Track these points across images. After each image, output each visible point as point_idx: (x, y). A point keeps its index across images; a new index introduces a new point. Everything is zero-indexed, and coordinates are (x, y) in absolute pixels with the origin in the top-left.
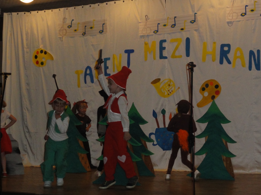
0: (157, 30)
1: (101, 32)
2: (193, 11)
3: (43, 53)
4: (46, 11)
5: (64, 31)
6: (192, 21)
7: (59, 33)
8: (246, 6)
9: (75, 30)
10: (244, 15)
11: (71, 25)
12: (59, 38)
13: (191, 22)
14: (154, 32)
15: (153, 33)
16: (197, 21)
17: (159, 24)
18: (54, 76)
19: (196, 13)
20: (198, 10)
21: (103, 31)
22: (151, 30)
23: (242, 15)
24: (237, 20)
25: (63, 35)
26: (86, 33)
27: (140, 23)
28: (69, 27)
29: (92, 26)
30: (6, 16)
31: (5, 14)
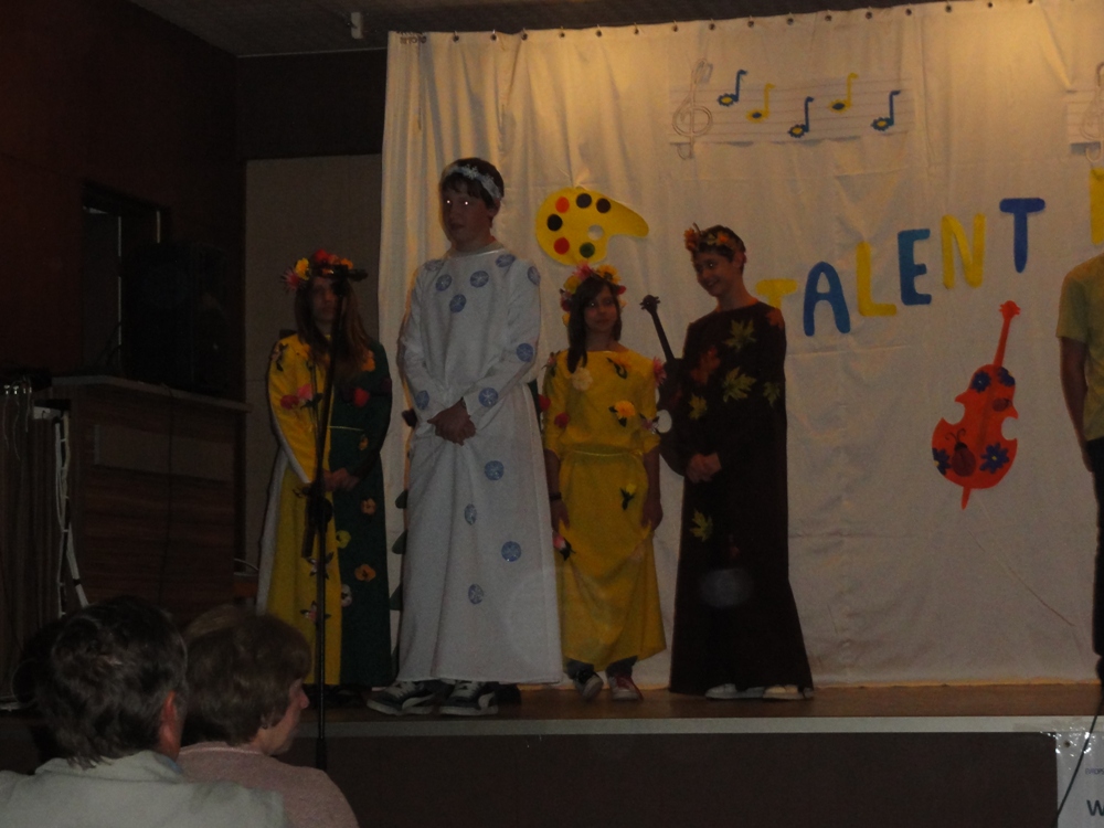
3: (593, 208)
5: (701, 118)
11: (735, 93)
12: (671, 144)
21: (890, 122)
25: (692, 135)
26: (812, 126)
27: (1070, 92)
28: (724, 100)
29: (841, 100)
30: (398, 46)
31: (394, 38)
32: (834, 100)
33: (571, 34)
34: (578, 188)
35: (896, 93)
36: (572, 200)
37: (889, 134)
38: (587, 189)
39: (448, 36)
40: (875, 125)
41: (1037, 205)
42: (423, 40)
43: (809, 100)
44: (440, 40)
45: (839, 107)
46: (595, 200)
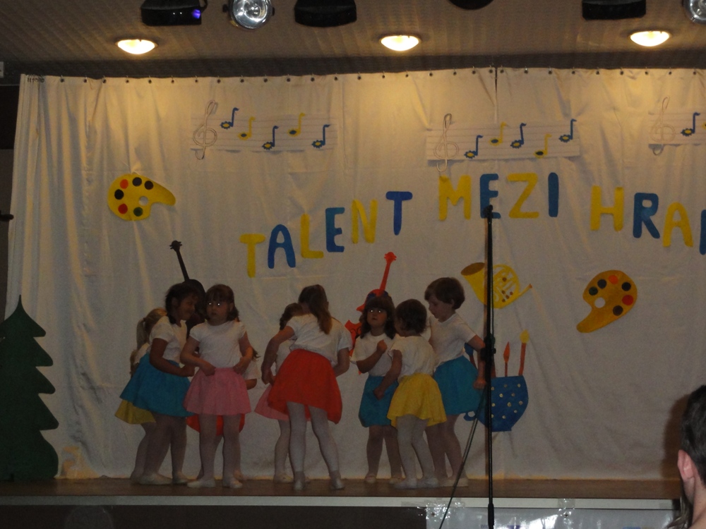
0: (475, 150)
1: (319, 144)
2: (566, 115)
3: (142, 186)
4: (153, 80)
5: (210, 135)
6: (565, 136)
7: (194, 139)
8: (696, 114)
9: (244, 135)
10: (690, 134)
11: (231, 121)
12: (192, 149)
13: (561, 139)
14: (466, 155)
15: (464, 158)
16: (579, 138)
17: (480, 136)
18: (176, 246)
19: (575, 121)
20: (579, 114)
21: (323, 143)
22: (458, 149)
23: (684, 133)
24: (673, 142)
25: (204, 145)
26: (276, 143)
27: (428, 130)
28: (224, 125)
29: (295, 129)
30: (26, 83)
31: (24, 78)
32: (291, 129)
33: (133, 81)
34: (134, 173)
35: (327, 126)
36: (130, 180)
37: (322, 150)
38: (139, 174)
39: (58, 79)
40: (314, 144)
41: (408, 196)
42: (42, 80)
43: (276, 127)
44: (52, 81)
45: (293, 132)
46: (144, 182)
